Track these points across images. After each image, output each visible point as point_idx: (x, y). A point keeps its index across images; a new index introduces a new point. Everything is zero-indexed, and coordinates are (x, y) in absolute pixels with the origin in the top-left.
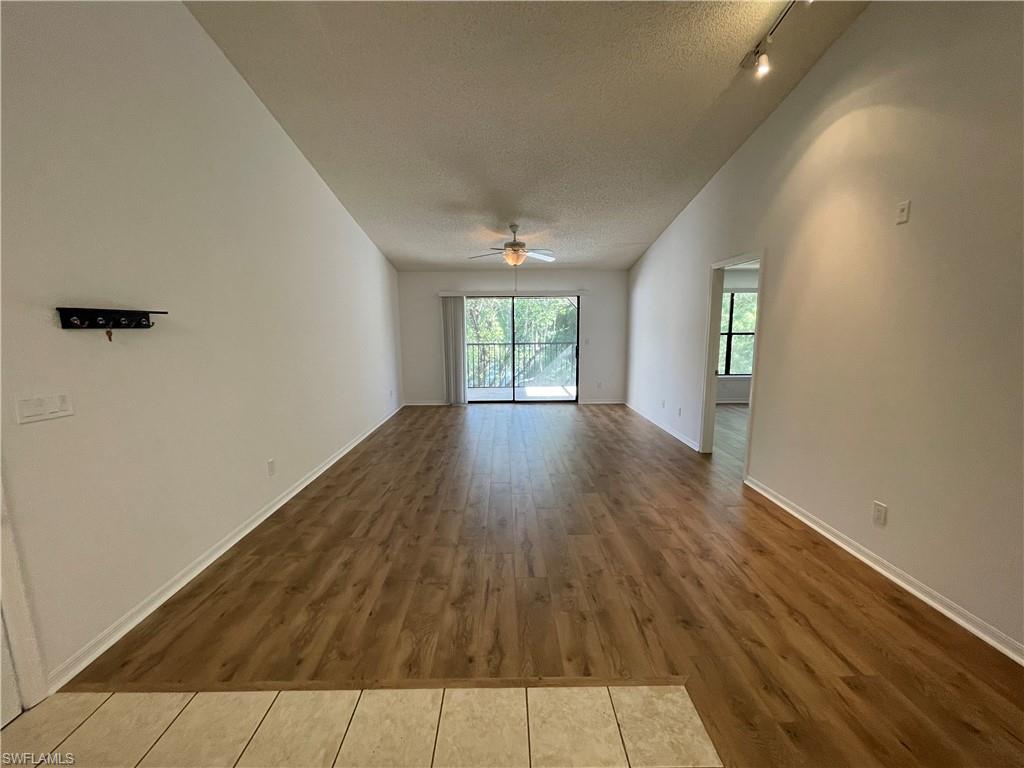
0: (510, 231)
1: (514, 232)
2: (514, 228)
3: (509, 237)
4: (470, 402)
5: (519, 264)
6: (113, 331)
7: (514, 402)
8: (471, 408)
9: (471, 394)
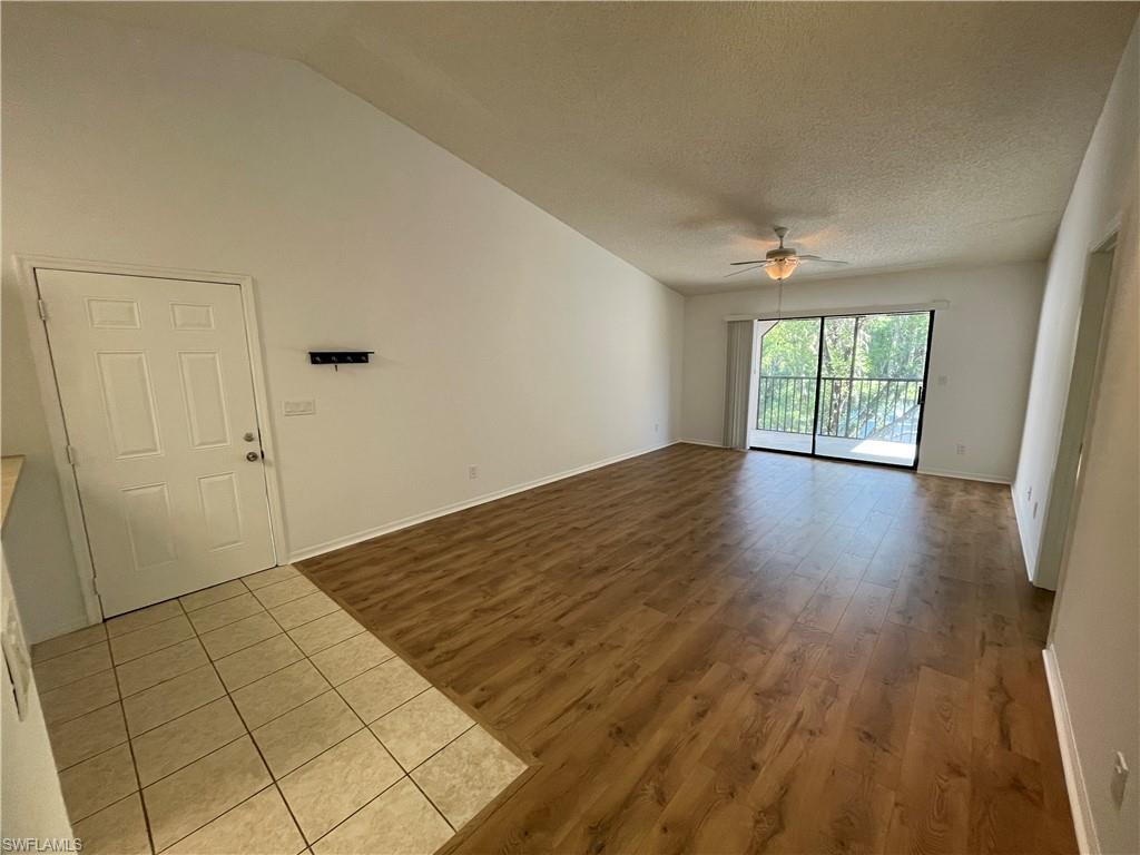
0: (775, 235)
1: (781, 237)
2: (780, 232)
3: (774, 244)
4: (752, 448)
5: (786, 276)
6: (339, 365)
7: (813, 456)
8: (753, 455)
9: (754, 438)
